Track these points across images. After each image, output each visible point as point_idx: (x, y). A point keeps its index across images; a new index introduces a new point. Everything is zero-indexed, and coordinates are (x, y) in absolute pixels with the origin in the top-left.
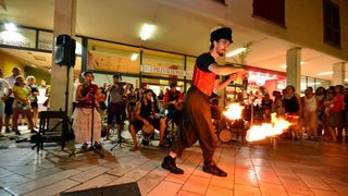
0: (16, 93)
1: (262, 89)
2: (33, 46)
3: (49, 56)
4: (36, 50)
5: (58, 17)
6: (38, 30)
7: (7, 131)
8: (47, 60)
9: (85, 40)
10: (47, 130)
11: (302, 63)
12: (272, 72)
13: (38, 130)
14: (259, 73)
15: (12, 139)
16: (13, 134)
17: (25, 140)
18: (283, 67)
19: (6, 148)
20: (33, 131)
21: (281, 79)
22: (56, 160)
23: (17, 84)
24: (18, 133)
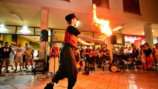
0: (26, 53)
1: (132, 45)
2: (33, 34)
3: (39, 37)
4: (34, 35)
5: (42, 23)
6: (35, 28)
7: (23, 68)
8: (38, 39)
9: (52, 30)
10: (38, 67)
11: (153, 31)
12: (137, 36)
13: (34, 67)
14: (131, 37)
15: (25, 71)
16: (25, 69)
17: (30, 72)
18: (143, 34)
19: (23, 75)
20: (32, 68)
21: (143, 39)
22: (41, 80)
23: (27, 49)
24: (27, 69)
